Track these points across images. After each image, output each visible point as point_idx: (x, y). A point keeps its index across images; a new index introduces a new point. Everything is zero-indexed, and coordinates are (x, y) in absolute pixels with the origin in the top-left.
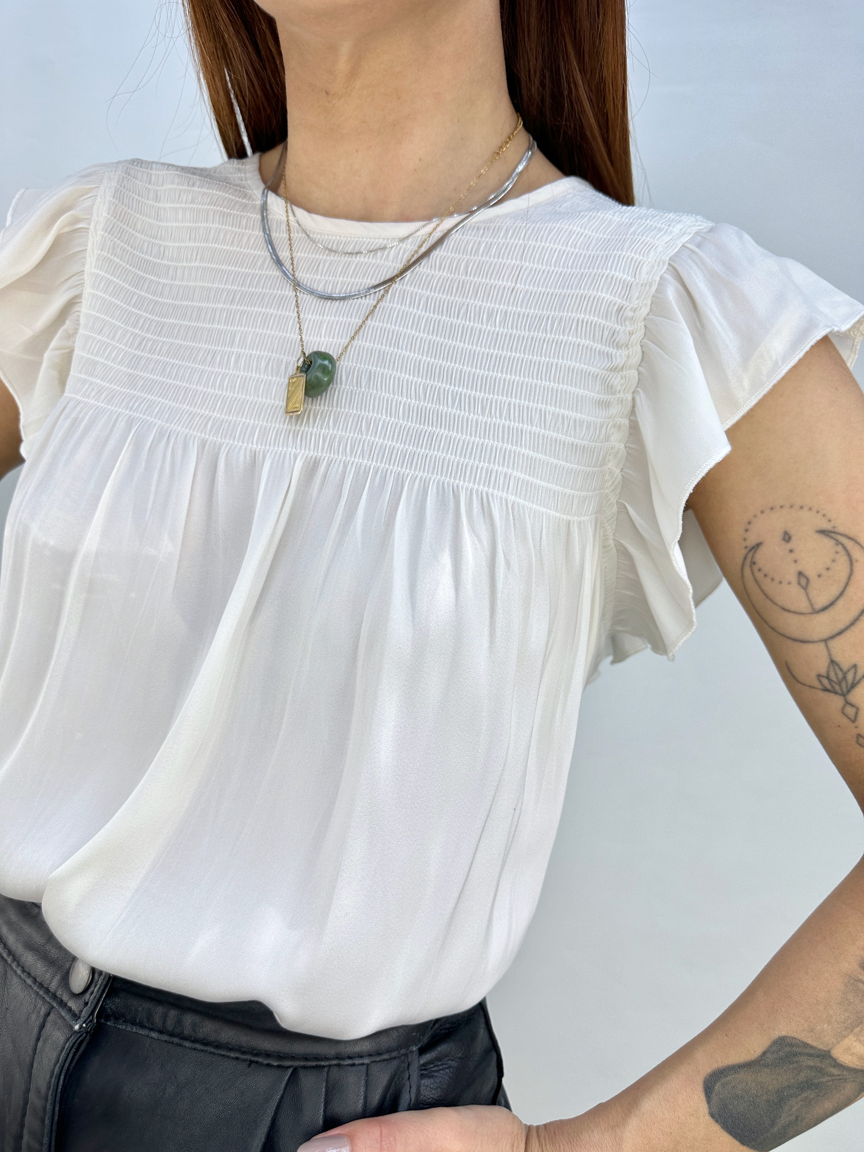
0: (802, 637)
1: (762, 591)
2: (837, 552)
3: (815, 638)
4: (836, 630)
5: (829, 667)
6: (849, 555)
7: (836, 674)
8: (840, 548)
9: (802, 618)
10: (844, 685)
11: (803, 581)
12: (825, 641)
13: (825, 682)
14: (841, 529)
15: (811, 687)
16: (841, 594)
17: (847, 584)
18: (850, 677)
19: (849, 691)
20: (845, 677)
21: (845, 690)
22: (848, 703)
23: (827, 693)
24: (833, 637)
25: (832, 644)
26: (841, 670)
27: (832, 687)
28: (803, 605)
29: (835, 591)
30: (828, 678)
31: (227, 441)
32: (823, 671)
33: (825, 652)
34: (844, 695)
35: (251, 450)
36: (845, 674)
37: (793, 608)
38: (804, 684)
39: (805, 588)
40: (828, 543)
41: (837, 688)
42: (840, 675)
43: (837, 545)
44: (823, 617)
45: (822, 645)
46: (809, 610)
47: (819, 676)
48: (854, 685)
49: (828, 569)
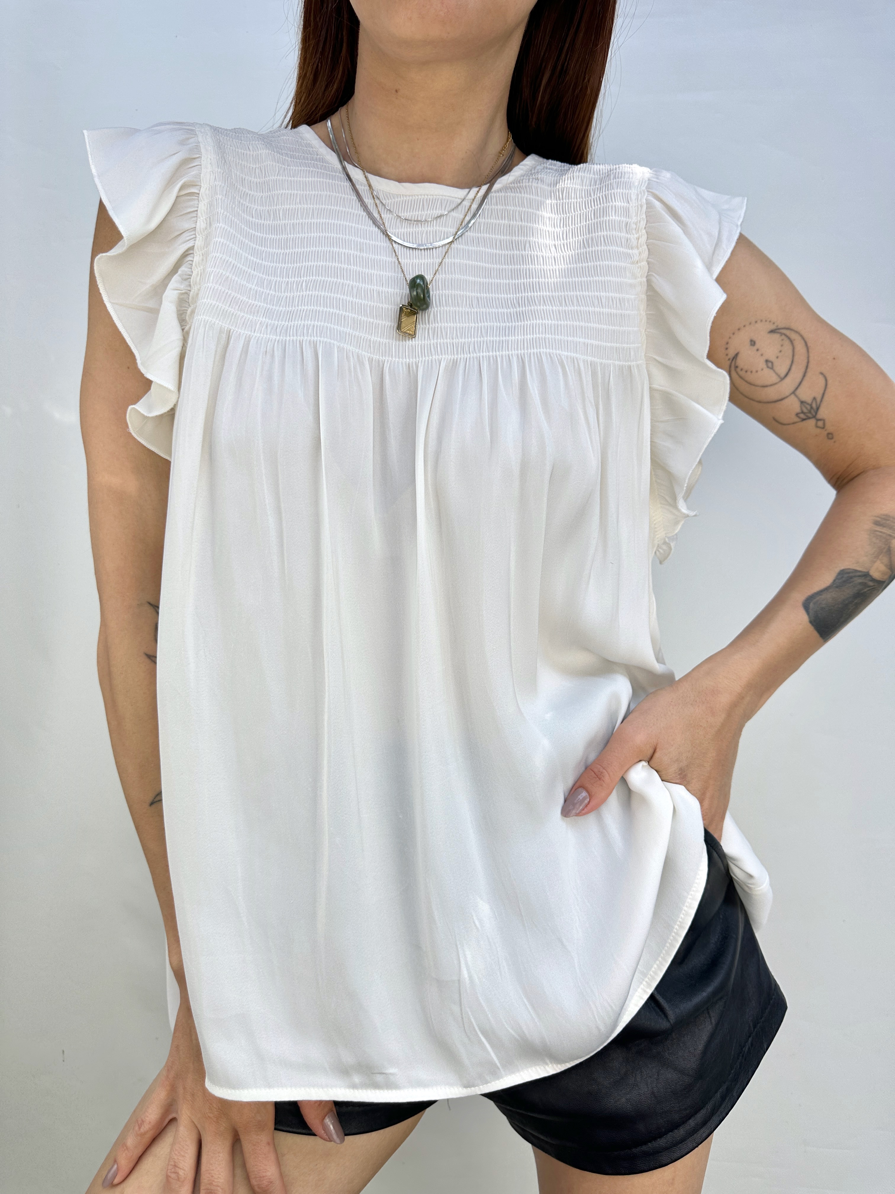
0: (780, 398)
1: (747, 382)
2: (783, 340)
3: (787, 394)
4: (797, 384)
5: (801, 407)
6: (789, 338)
7: (807, 408)
8: (783, 337)
9: (776, 386)
10: (813, 411)
11: (770, 364)
12: (794, 393)
13: (802, 416)
14: (781, 326)
15: (794, 423)
16: (792, 362)
17: (793, 356)
18: (814, 406)
19: (816, 413)
20: (812, 408)
21: (814, 414)
22: (818, 420)
23: (805, 421)
24: (797, 388)
25: (798, 392)
26: (808, 404)
27: (807, 416)
28: (774, 379)
29: (788, 362)
30: (802, 412)
31: (387, 358)
32: (798, 410)
33: (796, 399)
34: (814, 417)
35: (406, 363)
36: (811, 405)
37: (770, 384)
38: (789, 424)
39: (772, 368)
40: (776, 336)
41: (810, 415)
42: (809, 407)
43: (781, 335)
44: (788, 380)
45: (793, 396)
46: (779, 380)
47: (797, 415)
48: (818, 408)
49: (781, 351)
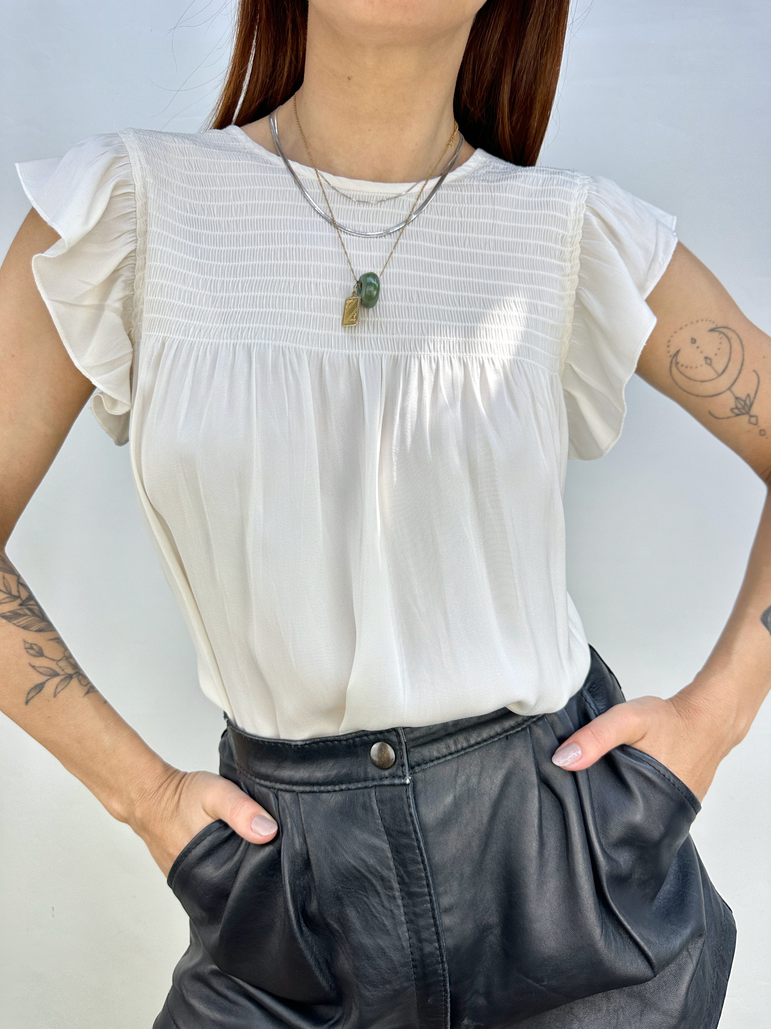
0: (717, 392)
1: (686, 376)
2: (721, 338)
3: (724, 389)
4: (732, 381)
5: (736, 402)
6: (727, 337)
7: (741, 404)
8: (722, 335)
9: (714, 381)
10: (746, 407)
11: (708, 361)
12: (729, 389)
13: (736, 411)
14: (720, 325)
15: (727, 418)
16: (729, 359)
17: (730, 353)
18: (748, 402)
19: (750, 409)
20: (745, 404)
21: (747, 410)
22: (751, 416)
23: (739, 417)
24: (732, 385)
25: (734, 389)
26: (742, 400)
27: (741, 412)
28: (712, 374)
29: (726, 360)
30: (737, 408)
32: (733, 405)
33: (731, 395)
34: (748, 413)
36: (745, 401)
37: (707, 378)
38: (724, 419)
39: (710, 365)
40: (716, 334)
41: (743, 411)
42: (743, 403)
43: (720, 334)
44: (724, 376)
45: (729, 392)
46: (716, 376)
47: (732, 410)
48: (751, 405)
49: (719, 349)
